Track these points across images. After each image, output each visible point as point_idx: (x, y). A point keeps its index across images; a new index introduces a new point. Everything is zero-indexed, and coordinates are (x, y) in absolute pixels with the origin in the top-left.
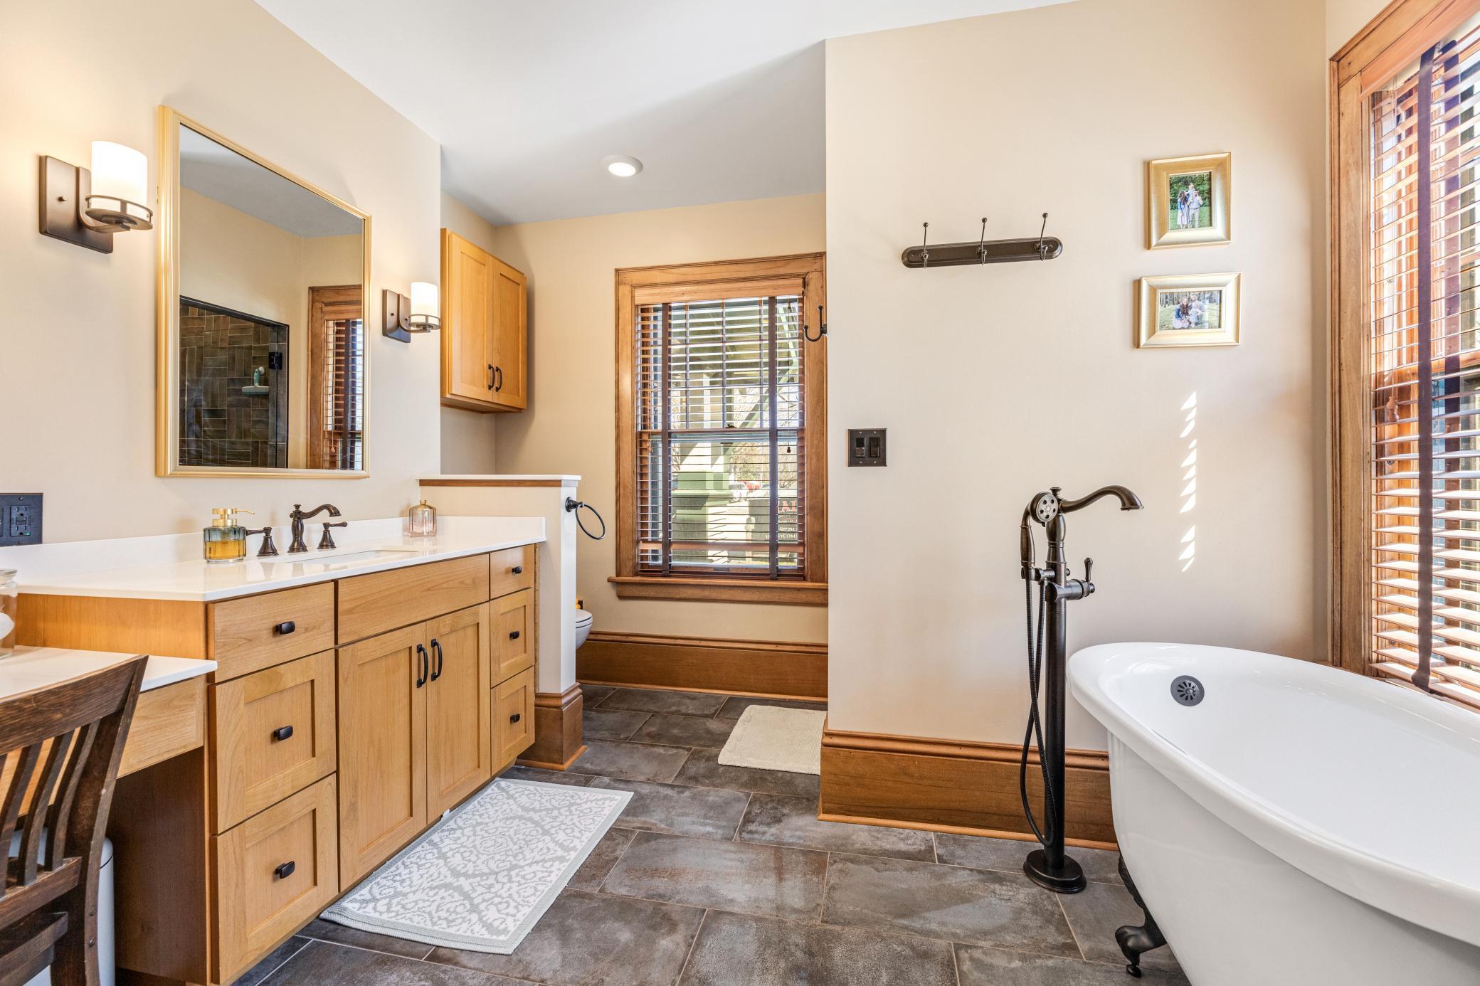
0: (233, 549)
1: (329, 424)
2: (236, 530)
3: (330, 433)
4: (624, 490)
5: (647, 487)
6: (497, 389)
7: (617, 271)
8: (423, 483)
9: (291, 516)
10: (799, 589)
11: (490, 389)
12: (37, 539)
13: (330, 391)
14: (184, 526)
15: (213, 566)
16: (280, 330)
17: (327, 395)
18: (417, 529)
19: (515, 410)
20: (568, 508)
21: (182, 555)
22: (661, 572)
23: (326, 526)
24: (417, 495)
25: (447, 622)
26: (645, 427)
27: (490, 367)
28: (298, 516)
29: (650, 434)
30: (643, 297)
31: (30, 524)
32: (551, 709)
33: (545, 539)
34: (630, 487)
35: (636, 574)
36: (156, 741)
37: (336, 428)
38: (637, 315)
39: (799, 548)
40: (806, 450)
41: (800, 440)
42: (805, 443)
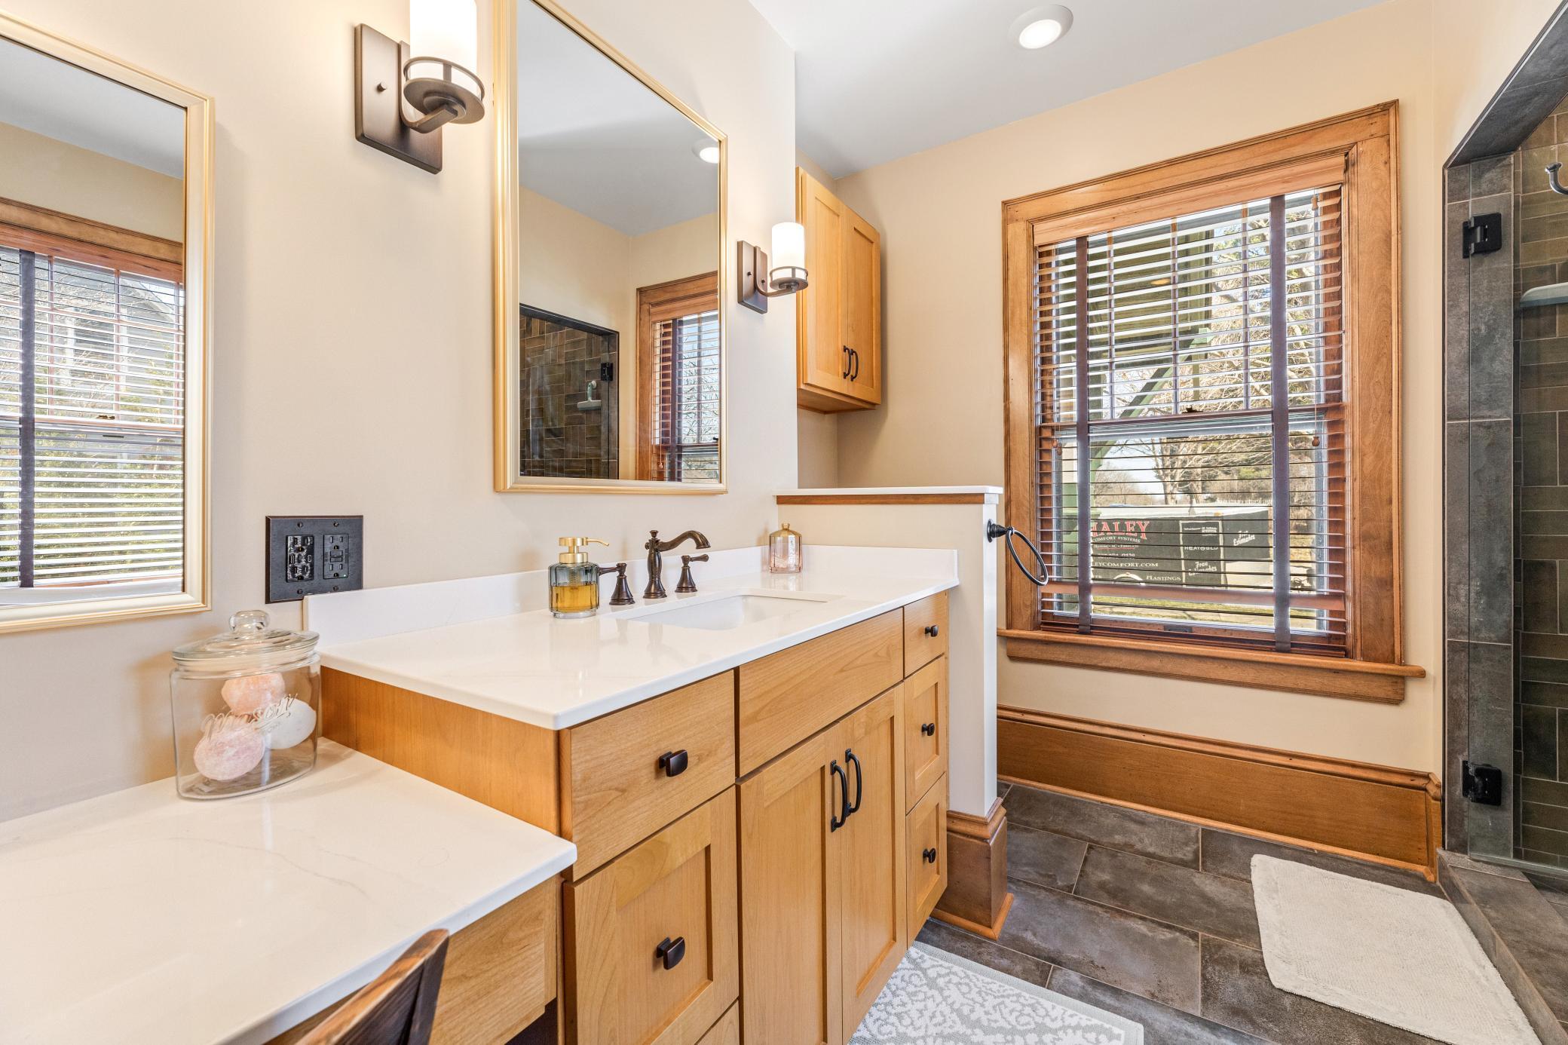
0: (584, 596)
1: (656, 438)
2: (588, 570)
3: (658, 447)
4: (1017, 509)
5: (1051, 504)
6: (853, 378)
7: (1005, 203)
8: (782, 500)
9: (647, 547)
10: (1336, 671)
11: (845, 378)
12: (356, 583)
13: (657, 400)
14: (526, 561)
15: (560, 622)
16: (609, 337)
17: (655, 405)
18: (780, 563)
19: (867, 406)
20: (991, 535)
21: (525, 603)
22: (1077, 626)
23: (686, 560)
24: (776, 517)
25: (862, 720)
26: (1044, 419)
27: (845, 349)
28: (656, 547)
29: (1053, 429)
30: (1044, 234)
31: (347, 562)
32: (971, 840)
33: (958, 584)
34: (1027, 504)
35: (1037, 628)
36: (481, 1020)
37: (663, 441)
38: (1035, 262)
39: (1332, 602)
40: (1348, 440)
41: (1332, 425)
42: (1347, 429)
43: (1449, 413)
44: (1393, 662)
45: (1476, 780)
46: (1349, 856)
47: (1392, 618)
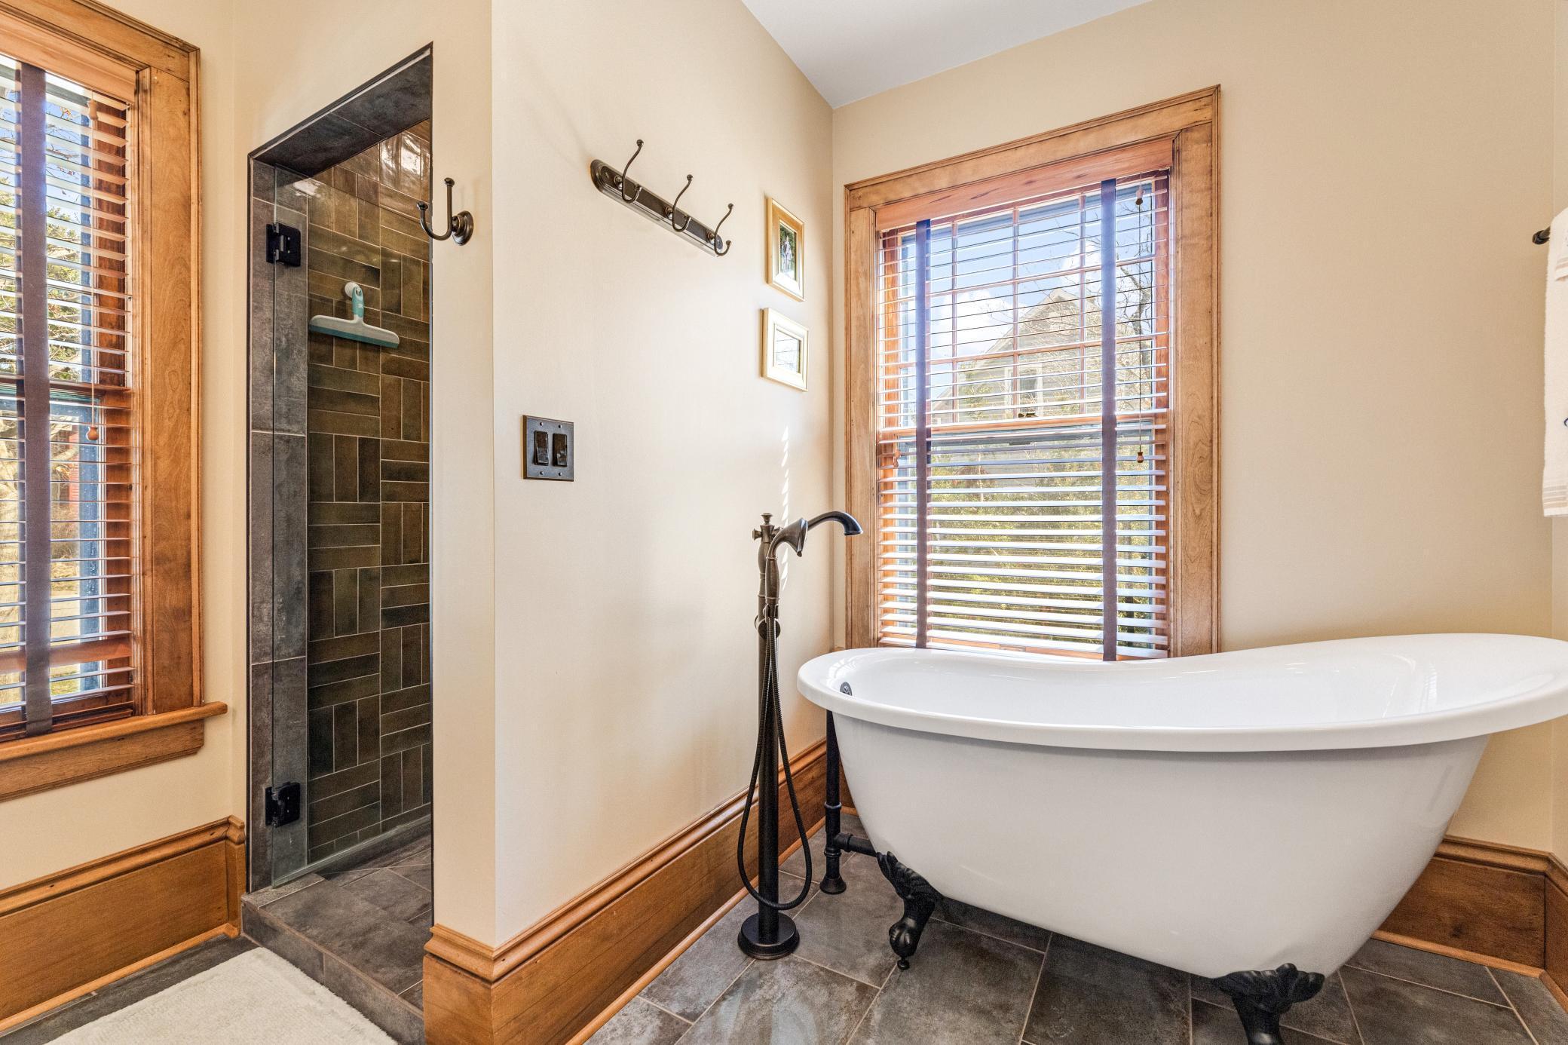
39: (111, 649)
40: (135, 439)
41: (111, 414)
42: (134, 423)
43: (253, 422)
44: (191, 705)
45: (279, 803)
46: (138, 970)
47: (190, 653)
